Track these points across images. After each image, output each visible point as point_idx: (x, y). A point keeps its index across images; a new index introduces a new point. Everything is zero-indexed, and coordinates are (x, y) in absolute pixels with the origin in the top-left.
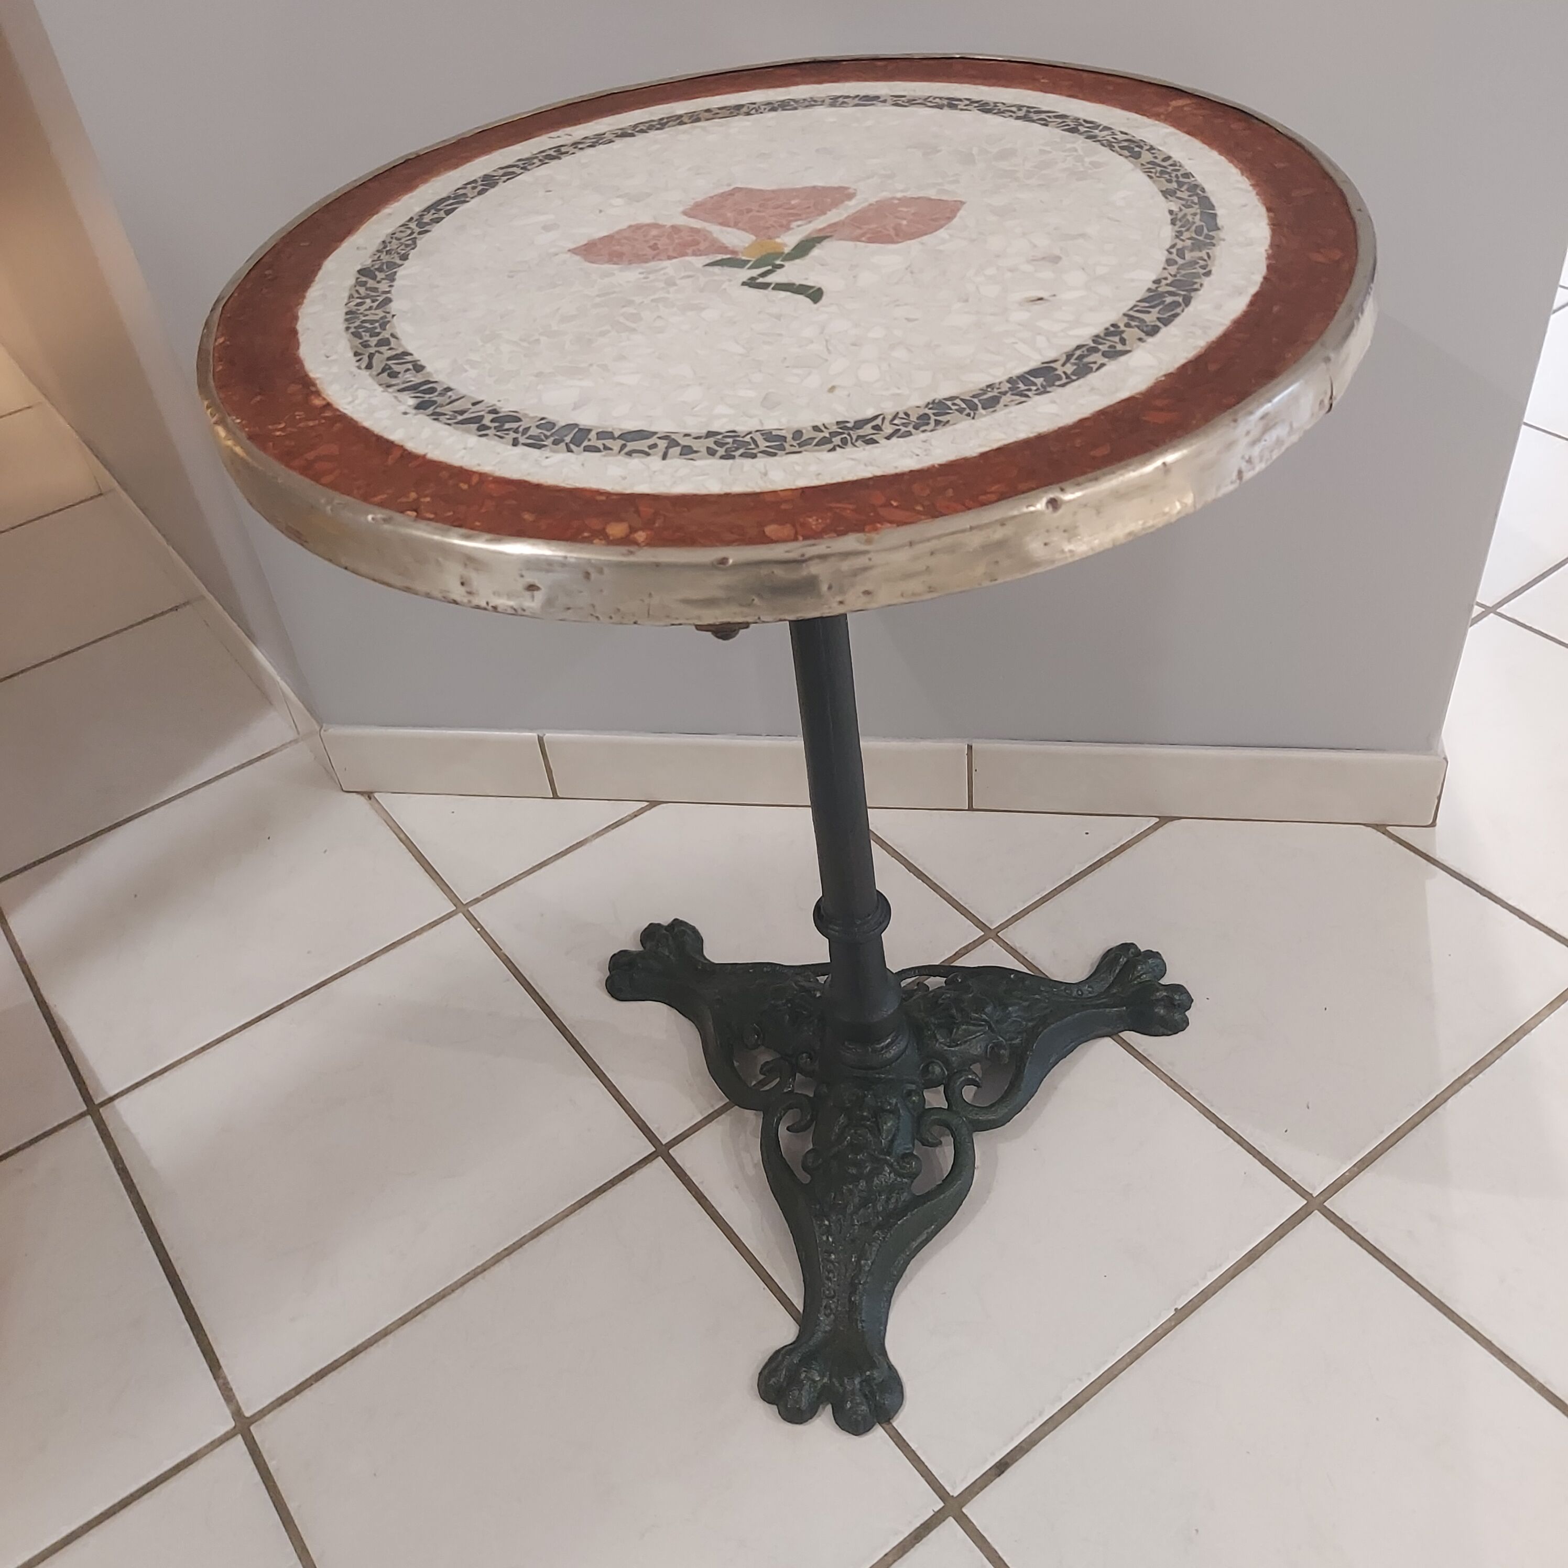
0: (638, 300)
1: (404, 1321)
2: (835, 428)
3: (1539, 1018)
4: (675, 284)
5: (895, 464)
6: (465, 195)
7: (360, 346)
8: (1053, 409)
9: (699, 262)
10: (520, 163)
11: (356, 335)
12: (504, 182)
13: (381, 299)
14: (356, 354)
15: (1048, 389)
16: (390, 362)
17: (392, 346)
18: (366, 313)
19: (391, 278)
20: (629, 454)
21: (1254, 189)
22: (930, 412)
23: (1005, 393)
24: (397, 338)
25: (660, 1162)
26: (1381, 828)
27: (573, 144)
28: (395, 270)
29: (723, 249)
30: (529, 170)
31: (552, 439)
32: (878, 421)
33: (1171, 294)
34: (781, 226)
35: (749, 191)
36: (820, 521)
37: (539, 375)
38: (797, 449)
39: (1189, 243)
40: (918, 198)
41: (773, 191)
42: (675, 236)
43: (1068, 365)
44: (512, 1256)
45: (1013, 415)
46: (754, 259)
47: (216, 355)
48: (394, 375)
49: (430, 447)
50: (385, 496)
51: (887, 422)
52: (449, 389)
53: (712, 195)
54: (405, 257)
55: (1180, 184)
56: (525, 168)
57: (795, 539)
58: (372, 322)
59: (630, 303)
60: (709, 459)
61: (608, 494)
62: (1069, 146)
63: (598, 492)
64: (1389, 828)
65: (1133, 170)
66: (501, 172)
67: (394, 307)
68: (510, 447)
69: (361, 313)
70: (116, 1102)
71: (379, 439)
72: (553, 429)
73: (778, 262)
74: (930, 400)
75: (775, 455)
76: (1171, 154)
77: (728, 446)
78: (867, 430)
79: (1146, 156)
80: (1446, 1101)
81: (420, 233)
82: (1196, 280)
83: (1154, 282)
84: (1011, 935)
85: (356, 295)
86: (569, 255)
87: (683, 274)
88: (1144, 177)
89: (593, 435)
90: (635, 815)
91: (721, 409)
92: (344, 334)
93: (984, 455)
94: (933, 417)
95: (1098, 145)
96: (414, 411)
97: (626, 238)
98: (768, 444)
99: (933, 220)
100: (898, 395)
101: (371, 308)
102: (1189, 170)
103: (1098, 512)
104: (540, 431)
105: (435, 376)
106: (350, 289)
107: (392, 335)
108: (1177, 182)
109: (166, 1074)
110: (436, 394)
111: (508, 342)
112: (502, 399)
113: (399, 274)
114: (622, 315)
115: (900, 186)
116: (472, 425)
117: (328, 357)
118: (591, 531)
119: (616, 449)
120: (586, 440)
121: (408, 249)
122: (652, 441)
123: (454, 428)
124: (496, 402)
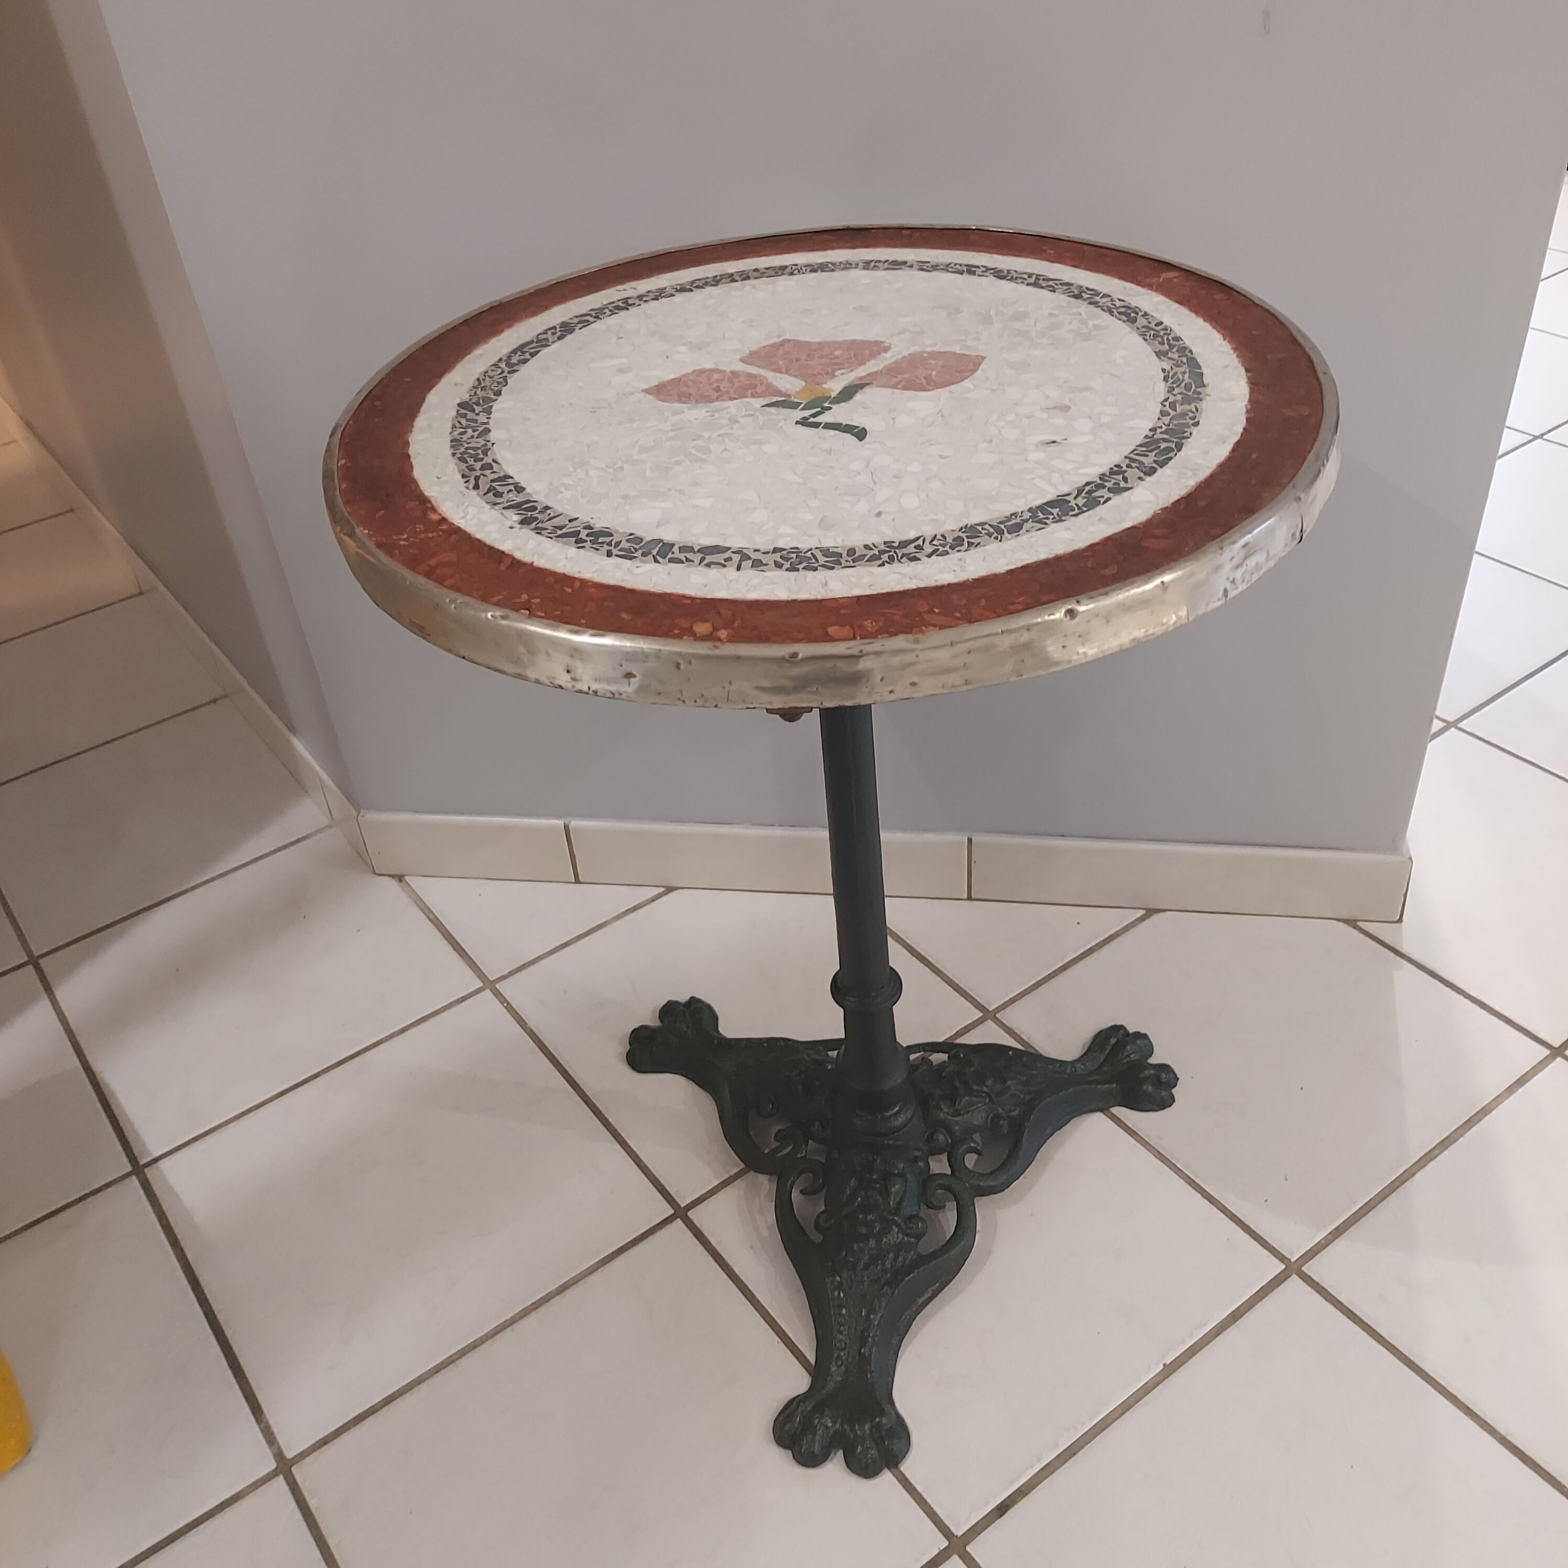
0: (706, 435)
1: (437, 1370)
2: (882, 547)
3: (1498, 1100)
4: (738, 422)
5: (937, 578)
6: (547, 340)
7: (466, 470)
8: (1068, 535)
9: (758, 403)
10: (593, 313)
11: (462, 460)
12: (580, 329)
13: (480, 429)
14: (463, 476)
15: (1063, 518)
16: (494, 484)
17: (495, 470)
18: (469, 441)
19: (489, 411)
20: (708, 565)
21: (1234, 352)
22: (964, 535)
23: (1027, 521)
24: (499, 464)
25: (679, 1223)
26: (1352, 923)
27: (638, 297)
28: (490, 404)
29: (778, 392)
30: (601, 319)
31: (640, 552)
32: (920, 542)
33: (1165, 440)
34: (827, 373)
35: (798, 344)
36: (874, 623)
37: (625, 497)
38: (851, 564)
39: (1179, 397)
40: (945, 353)
41: (818, 343)
42: (735, 380)
43: (1079, 498)
44: (539, 1309)
45: (1034, 539)
46: (805, 402)
47: (340, 475)
48: (498, 495)
49: (536, 556)
50: (501, 597)
51: (927, 542)
52: (547, 508)
53: (764, 344)
54: (498, 393)
55: (1171, 347)
56: (597, 317)
57: (854, 638)
58: (475, 449)
59: (699, 437)
60: (776, 570)
61: (693, 599)
62: (1074, 310)
63: (684, 597)
64: (1360, 924)
65: (1130, 333)
66: (576, 320)
67: (493, 436)
68: (605, 558)
69: (465, 441)
70: (160, 1163)
71: (491, 548)
72: (641, 543)
73: (826, 405)
74: (963, 524)
75: (832, 568)
76: (1164, 321)
77: (792, 560)
78: (911, 549)
79: (1141, 321)
80: (1413, 1175)
81: (509, 372)
82: (1186, 430)
83: (1151, 430)
84: (1006, 1017)
85: (458, 425)
86: (643, 394)
87: (744, 413)
88: (1140, 340)
89: (676, 549)
90: (653, 900)
91: (784, 529)
92: (451, 458)
93: (1011, 572)
94: (966, 540)
95: (1099, 311)
96: (519, 526)
97: (691, 380)
98: (827, 559)
99: (960, 372)
100: (936, 520)
101: (472, 437)
102: (1178, 335)
103: (1108, 622)
104: (630, 544)
105: (534, 496)
106: (453, 420)
107: (494, 460)
108: (1169, 344)
109: (208, 1137)
110: (537, 511)
111: (596, 468)
112: (594, 516)
113: (493, 408)
114: (693, 447)
115: (928, 342)
116: (570, 539)
117: (439, 478)
118: (680, 629)
119: (697, 561)
120: (670, 553)
121: (500, 386)
122: (726, 555)
123: (555, 540)
124: (589, 520)
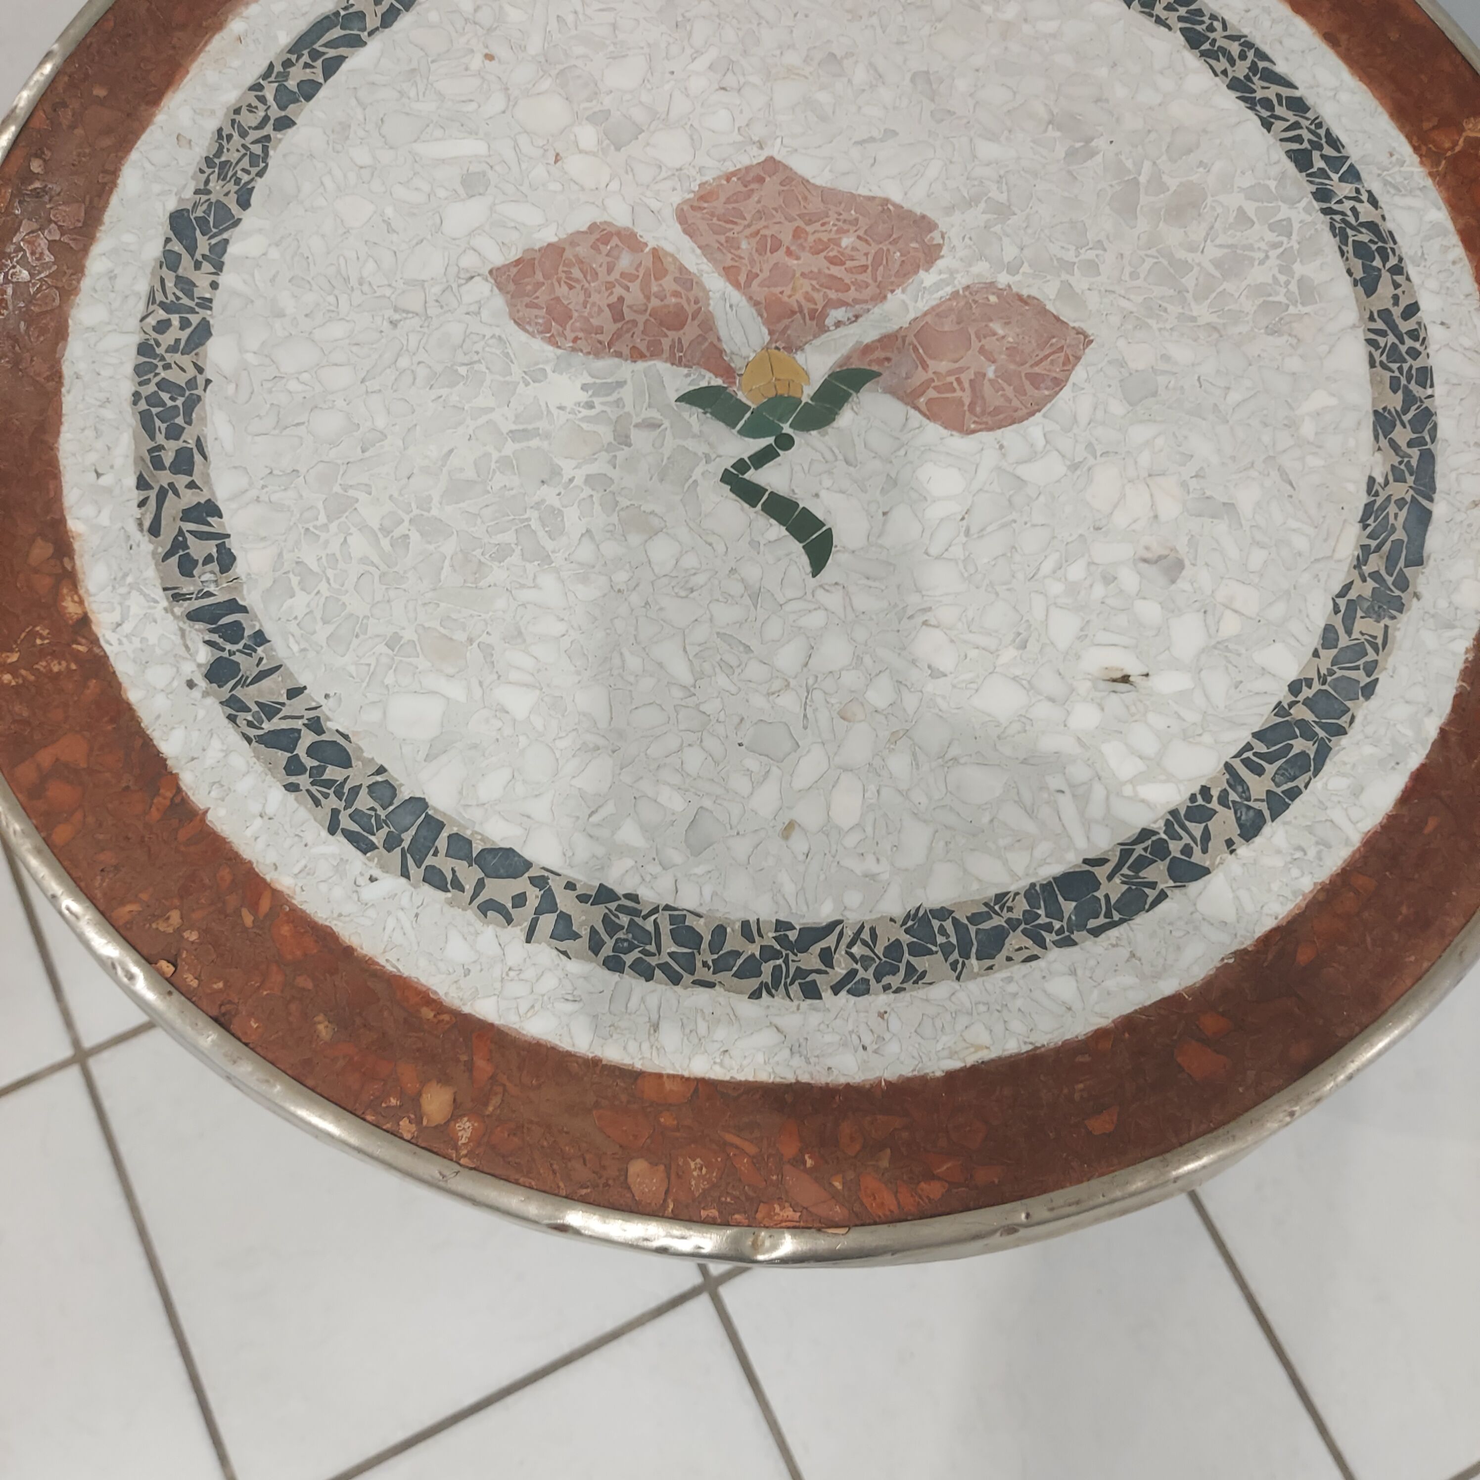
0: (568, 468)
2: (770, 936)
4: (627, 441)
5: (829, 1062)
6: (361, 19)
7: (148, 459)
8: (1068, 990)
9: (675, 382)
11: (146, 422)
13: (195, 321)
14: (142, 484)
15: (1075, 935)
16: (185, 528)
17: (195, 476)
18: (168, 358)
19: (218, 260)
20: (486, 908)
22: (906, 939)
23: (1016, 925)
24: (205, 458)
28: (226, 235)
29: (715, 358)
32: (829, 941)
33: (1305, 729)
34: (813, 314)
36: (704, 1170)
37: (394, 642)
38: (710, 976)
39: (1369, 587)
40: (1028, 299)
41: (823, 191)
42: (654, 286)
43: (1117, 879)
45: (1012, 988)
46: (753, 406)
48: (188, 566)
50: (135, 908)
51: (844, 944)
52: (260, 638)
53: (731, 166)
54: (245, 199)
55: (1407, 402)
57: (661, 1208)
58: (174, 390)
59: (554, 474)
60: (588, 960)
62: (1283, 213)
65: (1353, 325)
67: (211, 355)
68: (324, 833)
69: (161, 357)
71: (147, 743)
72: (391, 804)
73: (786, 427)
74: (911, 906)
75: (677, 980)
76: (1423, 301)
77: (621, 935)
78: (810, 960)
79: (1384, 292)
81: (277, 124)
82: (1348, 703)
83: (1291, 687)
85: (159, 297)
86: (489, 288)
87: (644, 411)
88: (1362, 358)
89: (442, 843)
91: (628, 833)
92: (129, 411)
93: (951, 1076)
94: (906, 956)
96: (203, 685)
98: (674, 949)
99: (1034, 381)
100: (873, 877)
102: (1432, 360)
104: (372, 803)
107: (199, 445)
110: (240, 646)
111: (363, 527)
112: (332, 694)
113: (231, 249)
114: (537, 506)
115: (1010, 252)
116: (280, 752)
117: (98, 475)
118: (401, 1095)
119: (469, 887)
120: (432, 852)
121: (254, 171)
122: (521, 885)
123: (254, 750)
124: (323, 701)
